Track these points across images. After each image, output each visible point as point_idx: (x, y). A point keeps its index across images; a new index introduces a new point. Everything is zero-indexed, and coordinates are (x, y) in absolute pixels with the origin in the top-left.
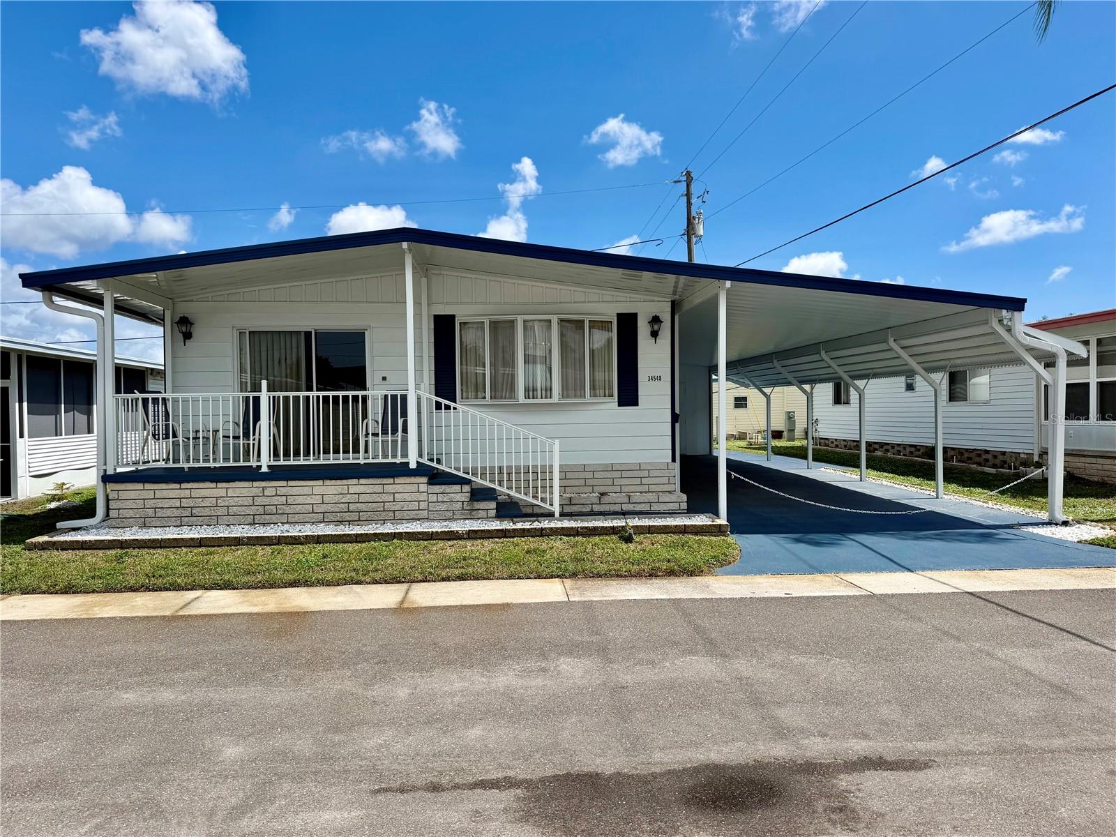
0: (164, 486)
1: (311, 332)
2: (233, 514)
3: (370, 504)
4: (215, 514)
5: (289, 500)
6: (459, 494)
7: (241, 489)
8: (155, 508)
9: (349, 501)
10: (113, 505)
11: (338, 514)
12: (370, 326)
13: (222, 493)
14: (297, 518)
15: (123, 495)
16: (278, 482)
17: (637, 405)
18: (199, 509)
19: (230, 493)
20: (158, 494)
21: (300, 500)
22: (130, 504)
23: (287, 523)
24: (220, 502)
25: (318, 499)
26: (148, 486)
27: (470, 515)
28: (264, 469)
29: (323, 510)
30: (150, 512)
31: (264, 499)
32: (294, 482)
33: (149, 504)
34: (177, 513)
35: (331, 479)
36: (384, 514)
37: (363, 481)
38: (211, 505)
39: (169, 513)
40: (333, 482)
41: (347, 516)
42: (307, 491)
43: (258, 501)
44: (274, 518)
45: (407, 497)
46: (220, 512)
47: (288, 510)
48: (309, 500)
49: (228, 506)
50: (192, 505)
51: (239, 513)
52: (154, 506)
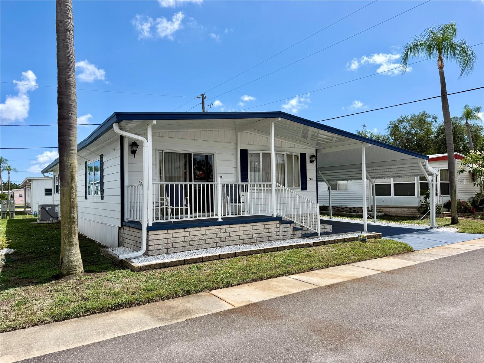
0: (177, 231)
1: (192, 154)
2: (208, 243)
3: (260, 234)
4: (200, 244)
5: (230, 234)
6: (289, 228)
7: (211, 230)
8: (173, 243)
9: (253, 233)
10: (151, 243)
11: (249, 240)
12: (216, 153)
13: (203, 232)
14: (234, 243)
15: (157, 237)
16: (226, 226)
17: (307, 190)
18: (193, 242)
19: (207, 232)
20: (174, 235)
21: (235, 234)
22: (160, 242)
23: (230, 245)
24: (203, 237)
25: (241, 233)
26: (169, 231)
27: (293, 237)
28: (220, 220)
29: (243, 238)
30: (170, 245)
31: (221, 234)
32: (232, 225)
33: (169, 241)
34: (183, 244)
35: (246, 223)
36: (265, 238)
37: (258, 224)
38: (199, 239)
39: (179, 245)
40: (247, 225)
41: (252, 240)
42: (237, 229)
43: (219, 235)
44: (225, 243)
45: (273, 230)
46: (202, 242)
47: (230, 239)
48: (238, 234)
49: (206, 239)
50: (190, 240)
51: (210, 242)
52: (172, 242)
